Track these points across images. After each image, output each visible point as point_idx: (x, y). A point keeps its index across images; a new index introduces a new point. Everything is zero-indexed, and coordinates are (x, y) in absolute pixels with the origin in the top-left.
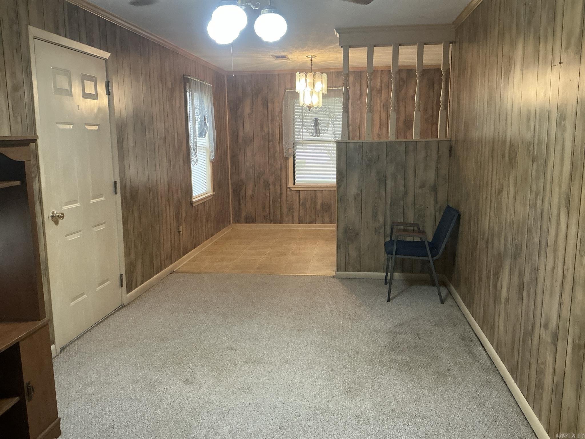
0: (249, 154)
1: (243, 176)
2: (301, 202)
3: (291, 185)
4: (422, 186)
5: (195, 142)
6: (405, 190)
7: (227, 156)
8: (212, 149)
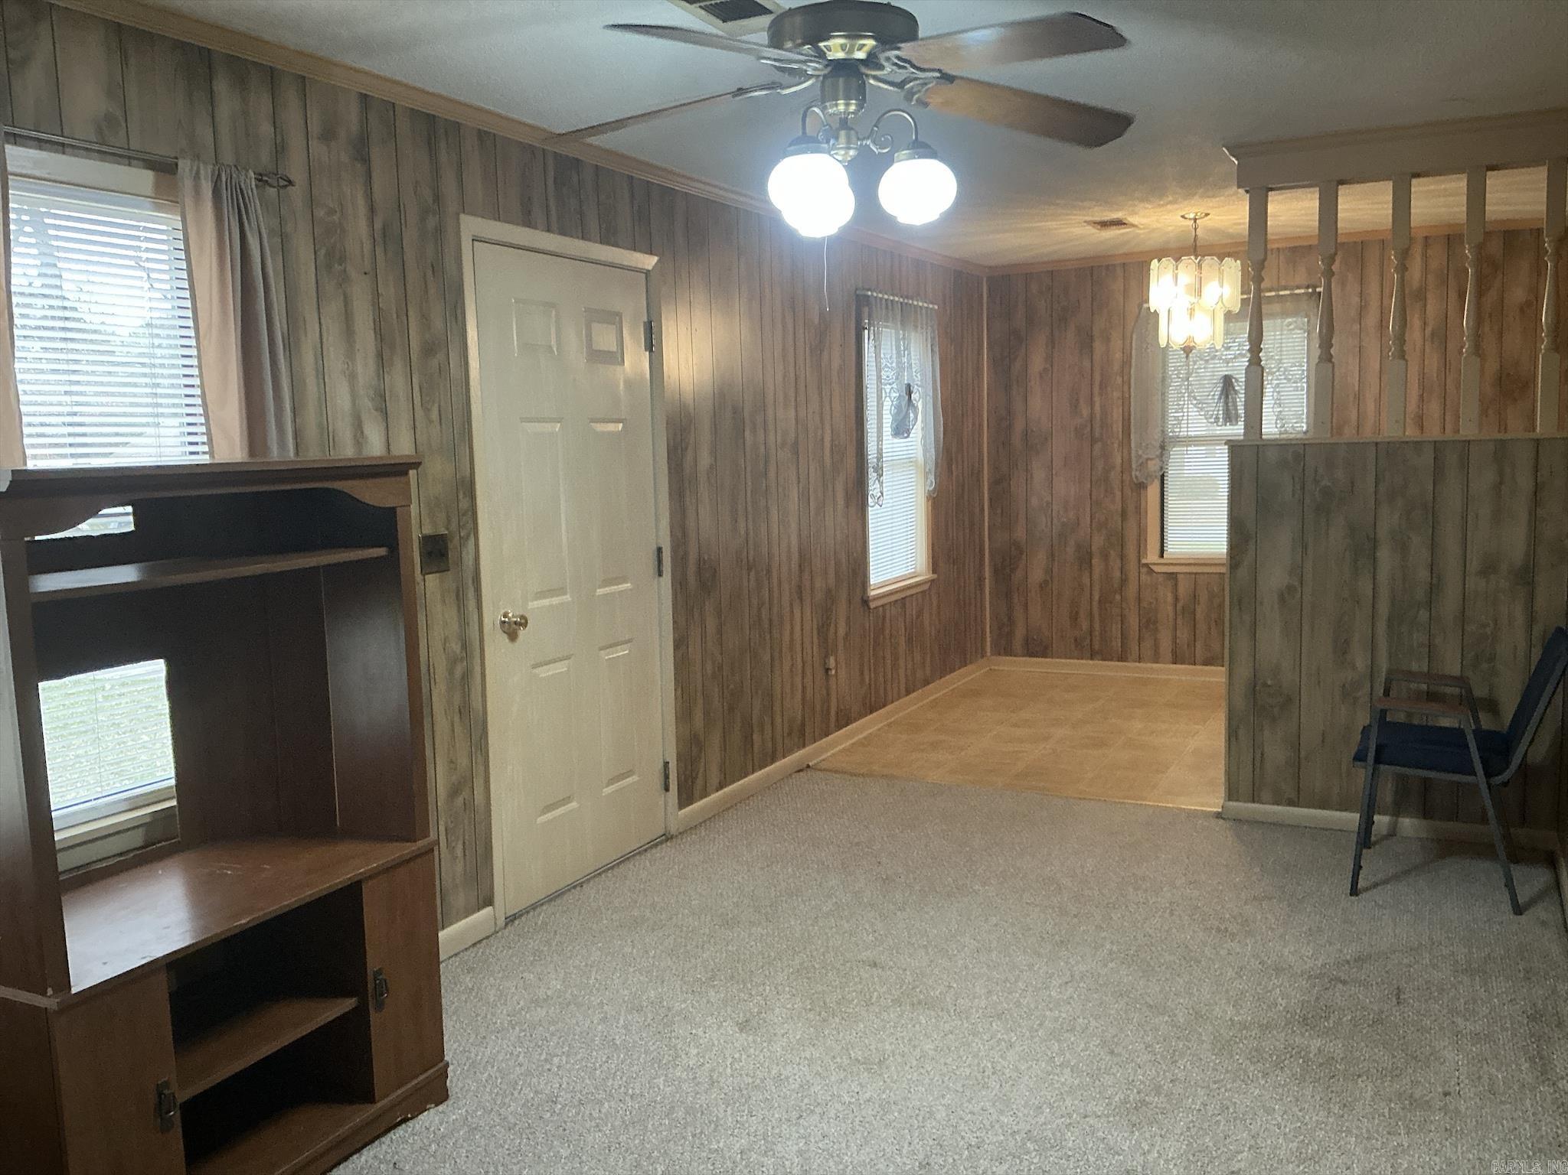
0: (1039, 475)
1: (1020, 533)
2: (1179, 606)
3: (1152, 557)
4: (1488, 568)
5: (880, 452)
6: (1435, 581)
7: (979, 480)
8: (931, 465)
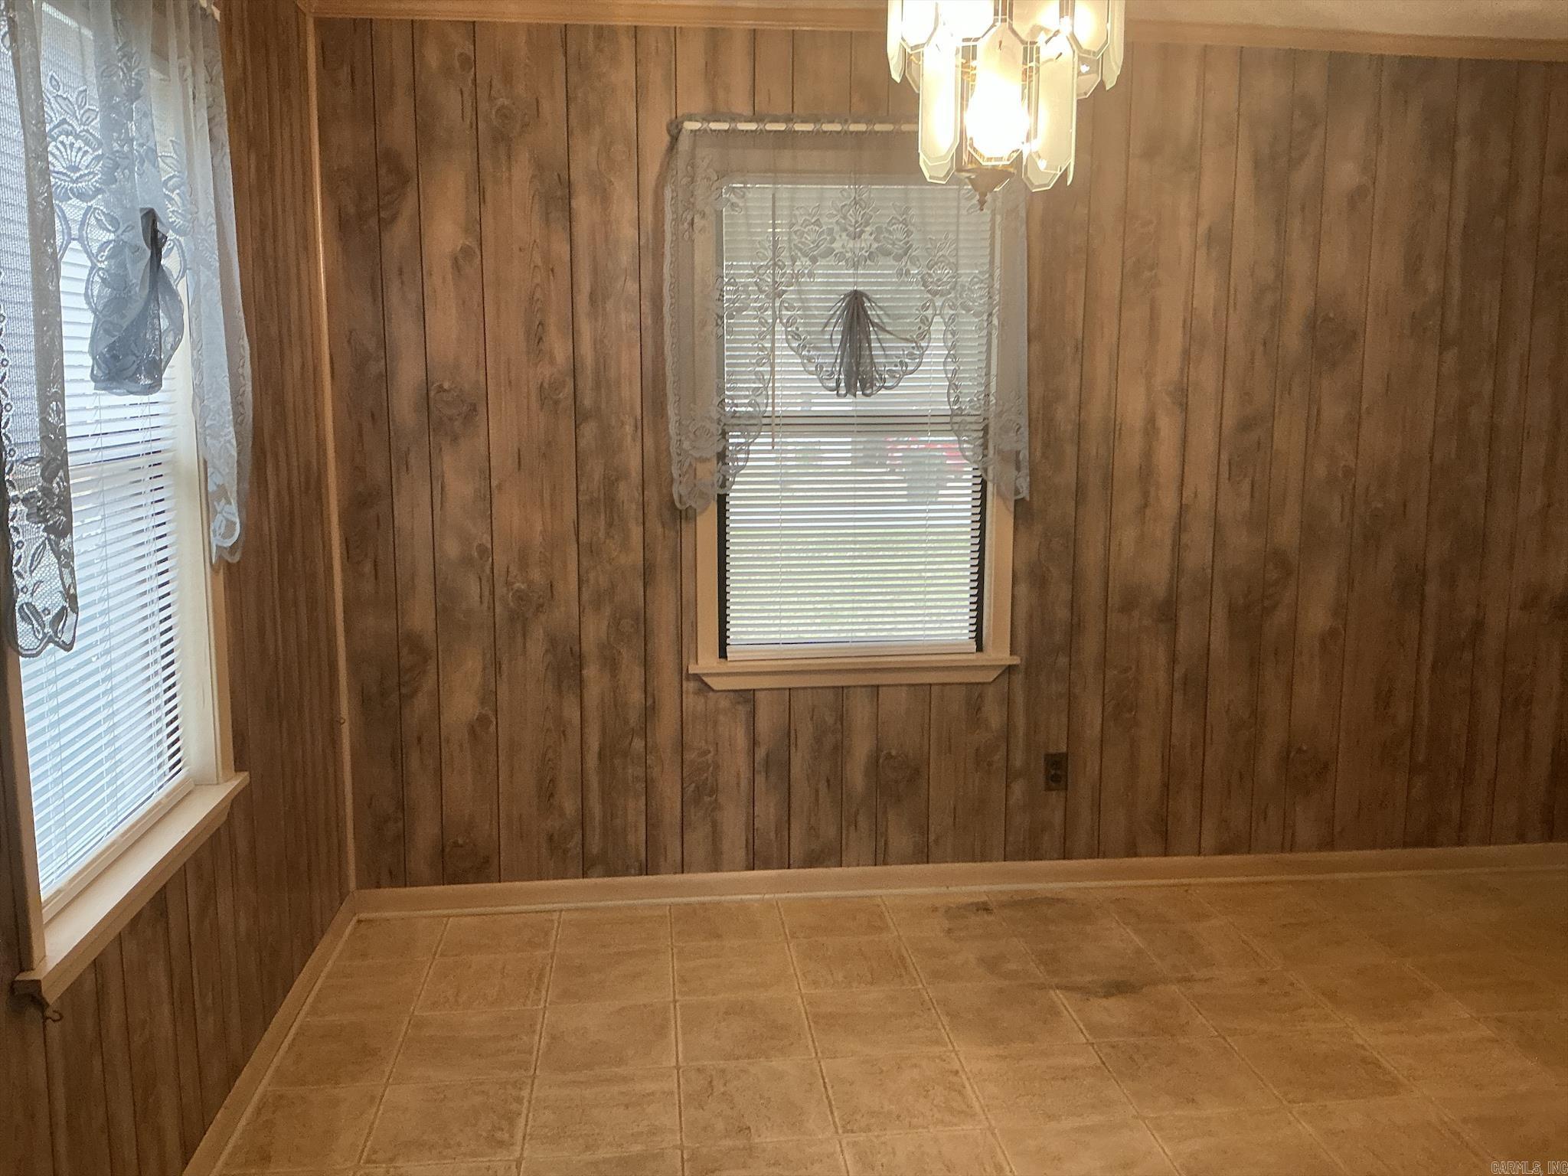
0: (460, 488)
1: (420, 616)
2: (761, 753)
3: (706, 661)
5: (51, 439)
7: (320, 498)
8: (226, 473)
